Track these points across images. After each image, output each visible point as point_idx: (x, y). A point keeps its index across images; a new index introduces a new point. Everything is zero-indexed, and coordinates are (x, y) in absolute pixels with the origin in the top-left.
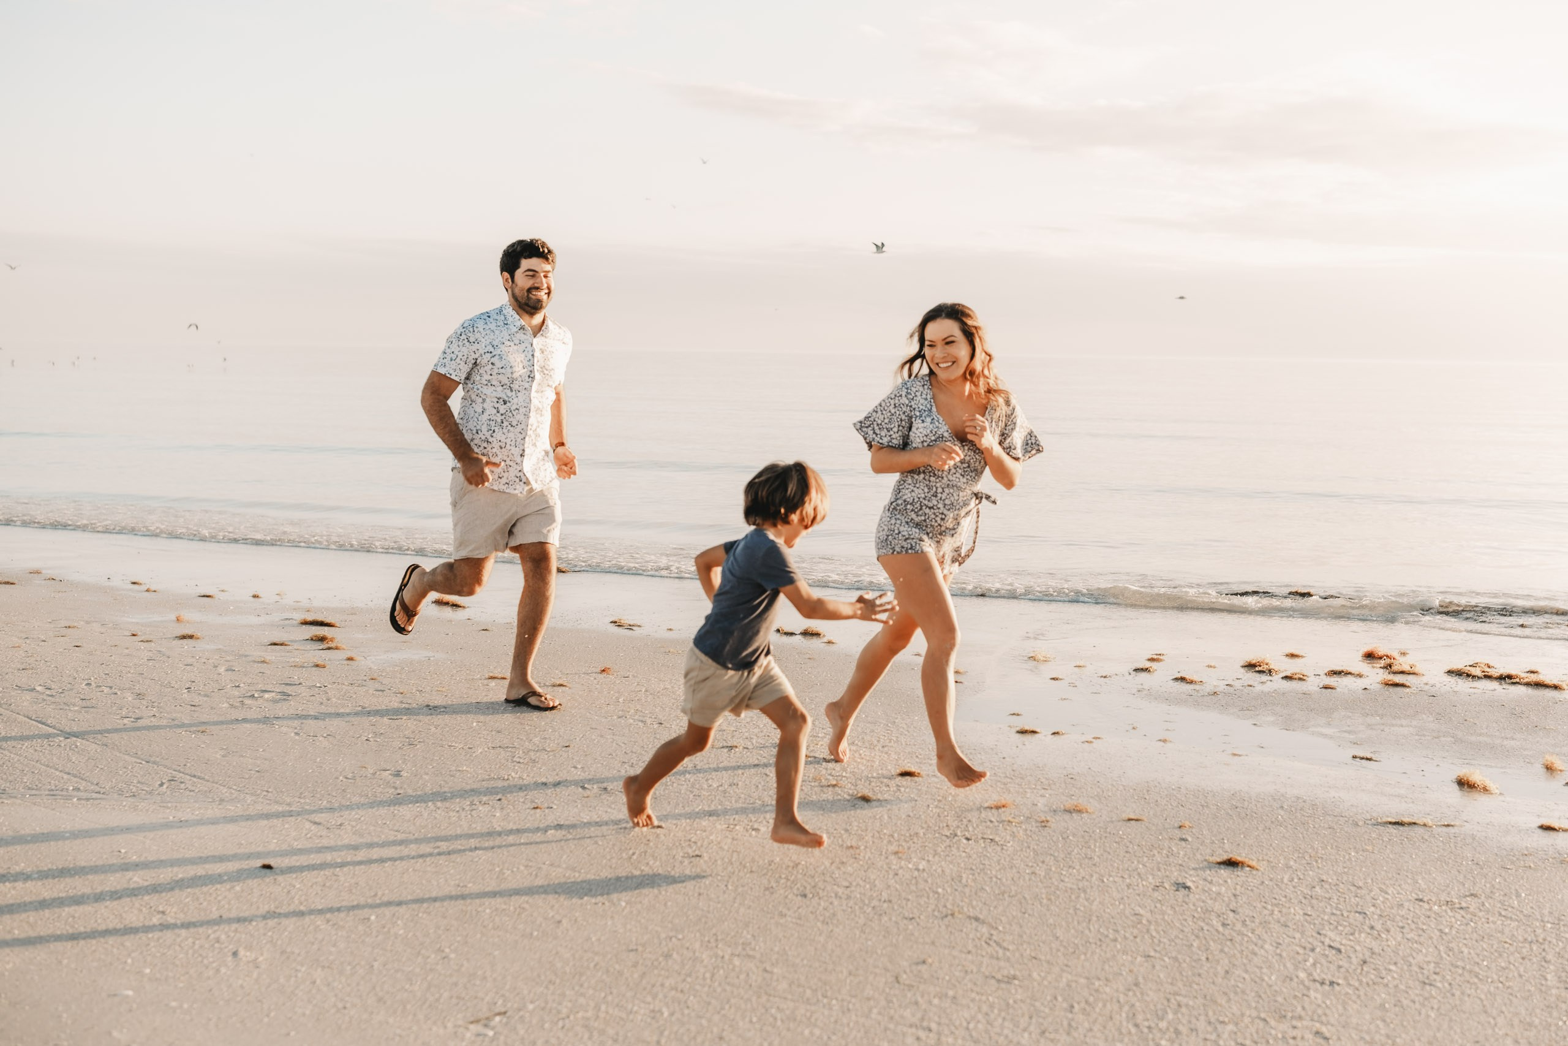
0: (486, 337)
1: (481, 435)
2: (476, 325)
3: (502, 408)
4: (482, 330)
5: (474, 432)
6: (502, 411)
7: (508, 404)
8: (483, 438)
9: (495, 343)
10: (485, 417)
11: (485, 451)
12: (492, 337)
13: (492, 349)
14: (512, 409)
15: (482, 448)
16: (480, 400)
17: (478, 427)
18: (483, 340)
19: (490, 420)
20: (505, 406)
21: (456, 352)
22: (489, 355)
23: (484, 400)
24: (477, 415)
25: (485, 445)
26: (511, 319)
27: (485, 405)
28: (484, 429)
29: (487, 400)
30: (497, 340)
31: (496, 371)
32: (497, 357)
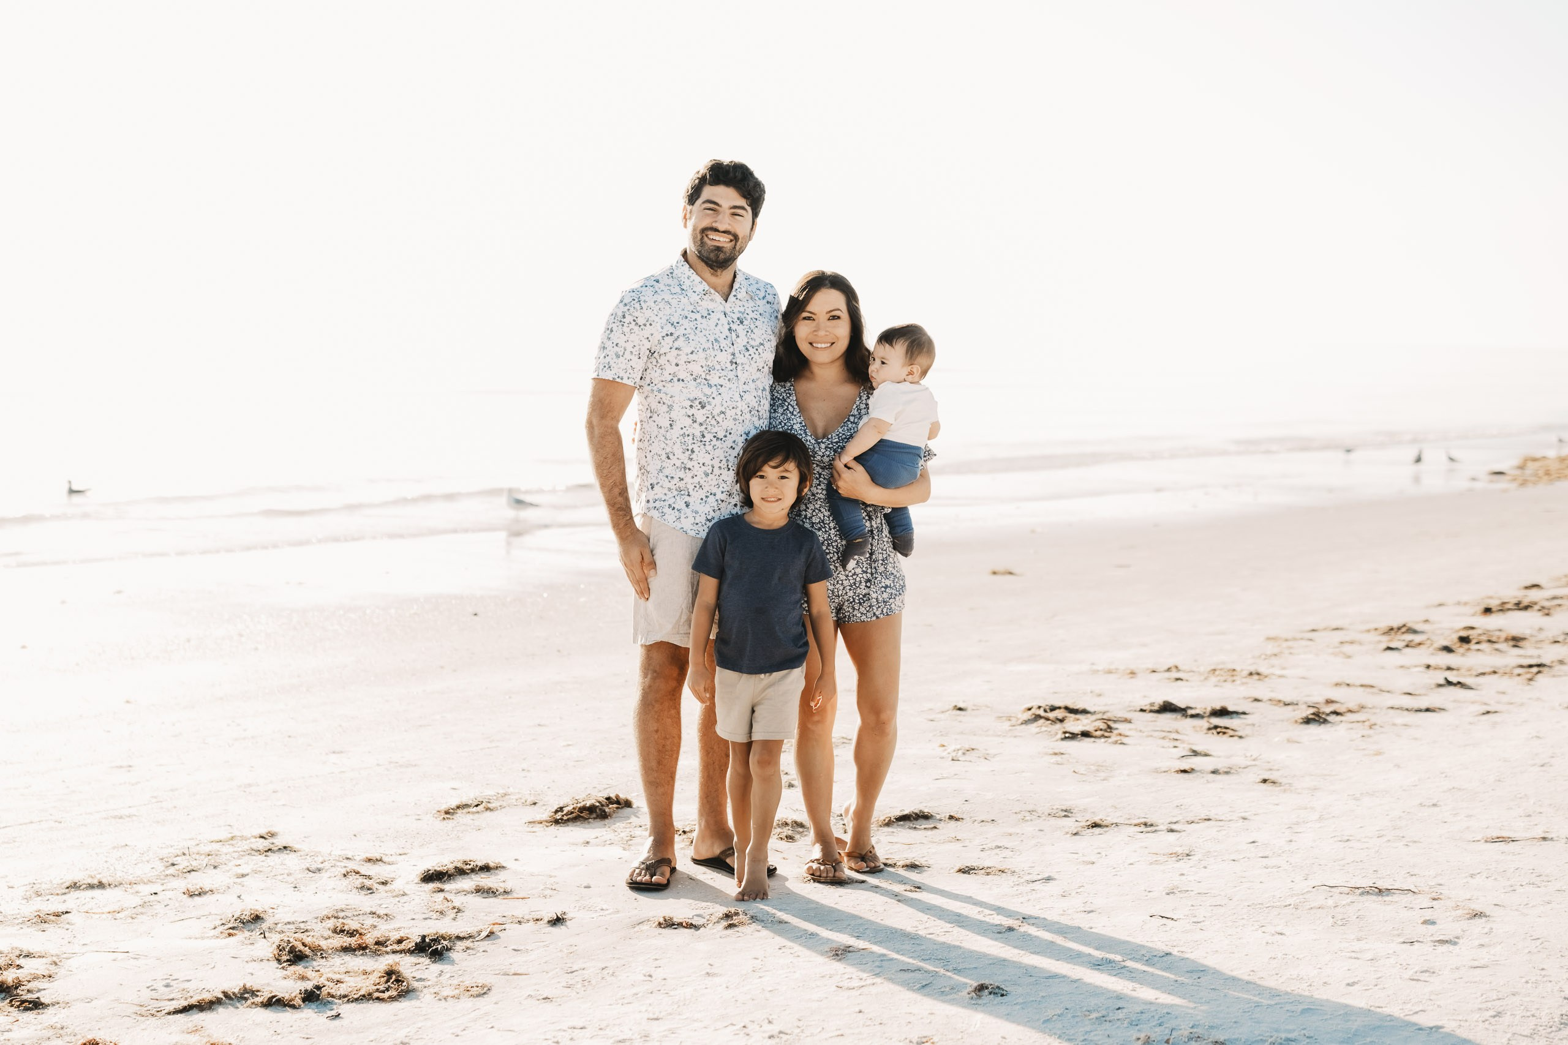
0: (661, 314)
1: (674, 460)
2: (642, 298)
3: (700, 415)
4: (652, 305)
5: (664, 457)
6: (700, 419)
7: (708, 407)
8: (678, 463)
9: (674, 320)
10: (676, 432)
11: (682, 484)
12: (668, 311)
13: (672, 330)
14: (715, 413)
15: (676, 480)
16: (665, 408)
17: (668, 450)
18: (657, 319)
19: (683, 435)
20: (704, 411)
21: (622, 343)
22: (669, 339)
23: (670, 407)
24: (662, 431)
25: (682, 474)
26: (687, 283)
27: (674, 415)
28: (678, 450)
29: (676, 407)
30: (677, 315)
31: (684, 358)
32: (682, 339)
